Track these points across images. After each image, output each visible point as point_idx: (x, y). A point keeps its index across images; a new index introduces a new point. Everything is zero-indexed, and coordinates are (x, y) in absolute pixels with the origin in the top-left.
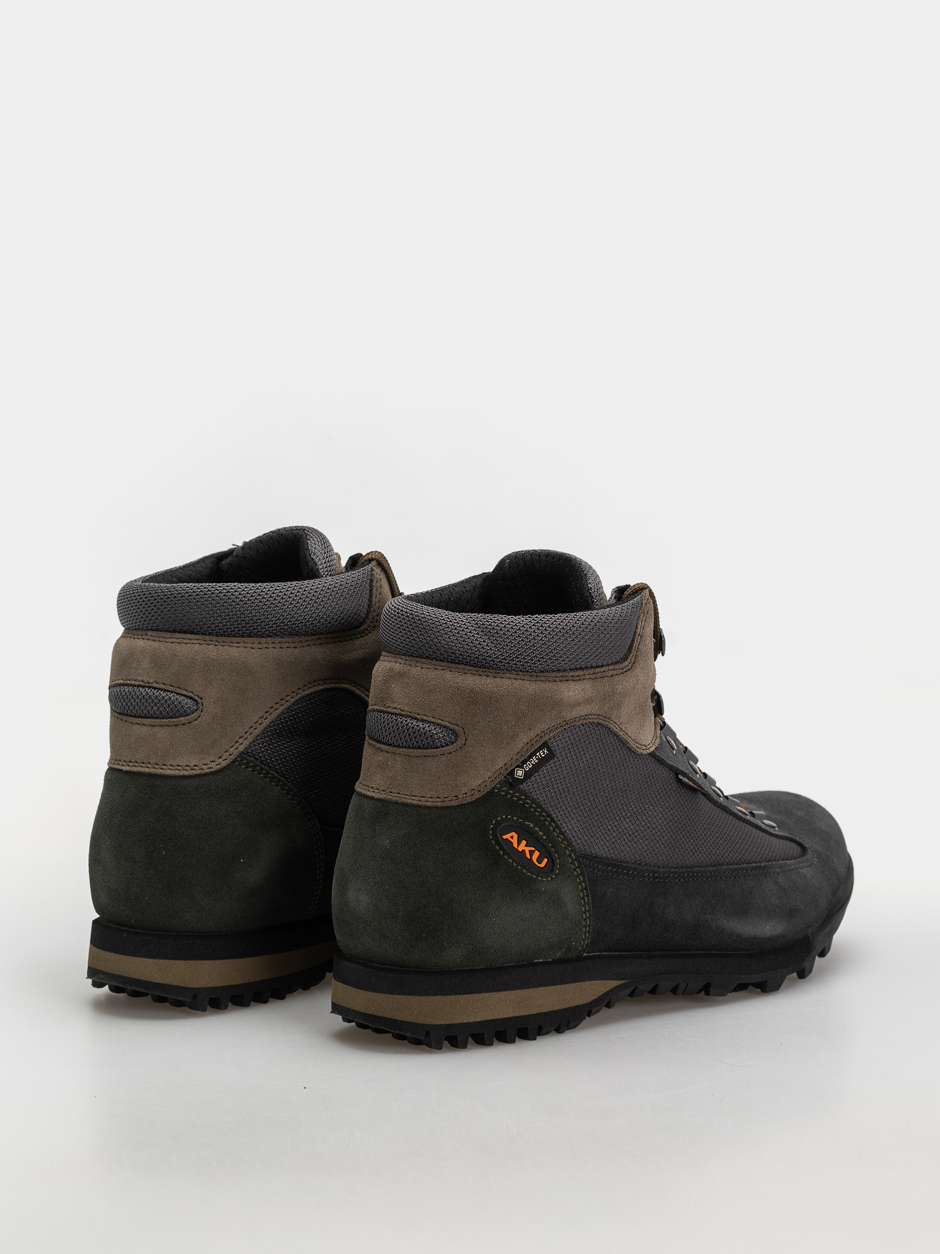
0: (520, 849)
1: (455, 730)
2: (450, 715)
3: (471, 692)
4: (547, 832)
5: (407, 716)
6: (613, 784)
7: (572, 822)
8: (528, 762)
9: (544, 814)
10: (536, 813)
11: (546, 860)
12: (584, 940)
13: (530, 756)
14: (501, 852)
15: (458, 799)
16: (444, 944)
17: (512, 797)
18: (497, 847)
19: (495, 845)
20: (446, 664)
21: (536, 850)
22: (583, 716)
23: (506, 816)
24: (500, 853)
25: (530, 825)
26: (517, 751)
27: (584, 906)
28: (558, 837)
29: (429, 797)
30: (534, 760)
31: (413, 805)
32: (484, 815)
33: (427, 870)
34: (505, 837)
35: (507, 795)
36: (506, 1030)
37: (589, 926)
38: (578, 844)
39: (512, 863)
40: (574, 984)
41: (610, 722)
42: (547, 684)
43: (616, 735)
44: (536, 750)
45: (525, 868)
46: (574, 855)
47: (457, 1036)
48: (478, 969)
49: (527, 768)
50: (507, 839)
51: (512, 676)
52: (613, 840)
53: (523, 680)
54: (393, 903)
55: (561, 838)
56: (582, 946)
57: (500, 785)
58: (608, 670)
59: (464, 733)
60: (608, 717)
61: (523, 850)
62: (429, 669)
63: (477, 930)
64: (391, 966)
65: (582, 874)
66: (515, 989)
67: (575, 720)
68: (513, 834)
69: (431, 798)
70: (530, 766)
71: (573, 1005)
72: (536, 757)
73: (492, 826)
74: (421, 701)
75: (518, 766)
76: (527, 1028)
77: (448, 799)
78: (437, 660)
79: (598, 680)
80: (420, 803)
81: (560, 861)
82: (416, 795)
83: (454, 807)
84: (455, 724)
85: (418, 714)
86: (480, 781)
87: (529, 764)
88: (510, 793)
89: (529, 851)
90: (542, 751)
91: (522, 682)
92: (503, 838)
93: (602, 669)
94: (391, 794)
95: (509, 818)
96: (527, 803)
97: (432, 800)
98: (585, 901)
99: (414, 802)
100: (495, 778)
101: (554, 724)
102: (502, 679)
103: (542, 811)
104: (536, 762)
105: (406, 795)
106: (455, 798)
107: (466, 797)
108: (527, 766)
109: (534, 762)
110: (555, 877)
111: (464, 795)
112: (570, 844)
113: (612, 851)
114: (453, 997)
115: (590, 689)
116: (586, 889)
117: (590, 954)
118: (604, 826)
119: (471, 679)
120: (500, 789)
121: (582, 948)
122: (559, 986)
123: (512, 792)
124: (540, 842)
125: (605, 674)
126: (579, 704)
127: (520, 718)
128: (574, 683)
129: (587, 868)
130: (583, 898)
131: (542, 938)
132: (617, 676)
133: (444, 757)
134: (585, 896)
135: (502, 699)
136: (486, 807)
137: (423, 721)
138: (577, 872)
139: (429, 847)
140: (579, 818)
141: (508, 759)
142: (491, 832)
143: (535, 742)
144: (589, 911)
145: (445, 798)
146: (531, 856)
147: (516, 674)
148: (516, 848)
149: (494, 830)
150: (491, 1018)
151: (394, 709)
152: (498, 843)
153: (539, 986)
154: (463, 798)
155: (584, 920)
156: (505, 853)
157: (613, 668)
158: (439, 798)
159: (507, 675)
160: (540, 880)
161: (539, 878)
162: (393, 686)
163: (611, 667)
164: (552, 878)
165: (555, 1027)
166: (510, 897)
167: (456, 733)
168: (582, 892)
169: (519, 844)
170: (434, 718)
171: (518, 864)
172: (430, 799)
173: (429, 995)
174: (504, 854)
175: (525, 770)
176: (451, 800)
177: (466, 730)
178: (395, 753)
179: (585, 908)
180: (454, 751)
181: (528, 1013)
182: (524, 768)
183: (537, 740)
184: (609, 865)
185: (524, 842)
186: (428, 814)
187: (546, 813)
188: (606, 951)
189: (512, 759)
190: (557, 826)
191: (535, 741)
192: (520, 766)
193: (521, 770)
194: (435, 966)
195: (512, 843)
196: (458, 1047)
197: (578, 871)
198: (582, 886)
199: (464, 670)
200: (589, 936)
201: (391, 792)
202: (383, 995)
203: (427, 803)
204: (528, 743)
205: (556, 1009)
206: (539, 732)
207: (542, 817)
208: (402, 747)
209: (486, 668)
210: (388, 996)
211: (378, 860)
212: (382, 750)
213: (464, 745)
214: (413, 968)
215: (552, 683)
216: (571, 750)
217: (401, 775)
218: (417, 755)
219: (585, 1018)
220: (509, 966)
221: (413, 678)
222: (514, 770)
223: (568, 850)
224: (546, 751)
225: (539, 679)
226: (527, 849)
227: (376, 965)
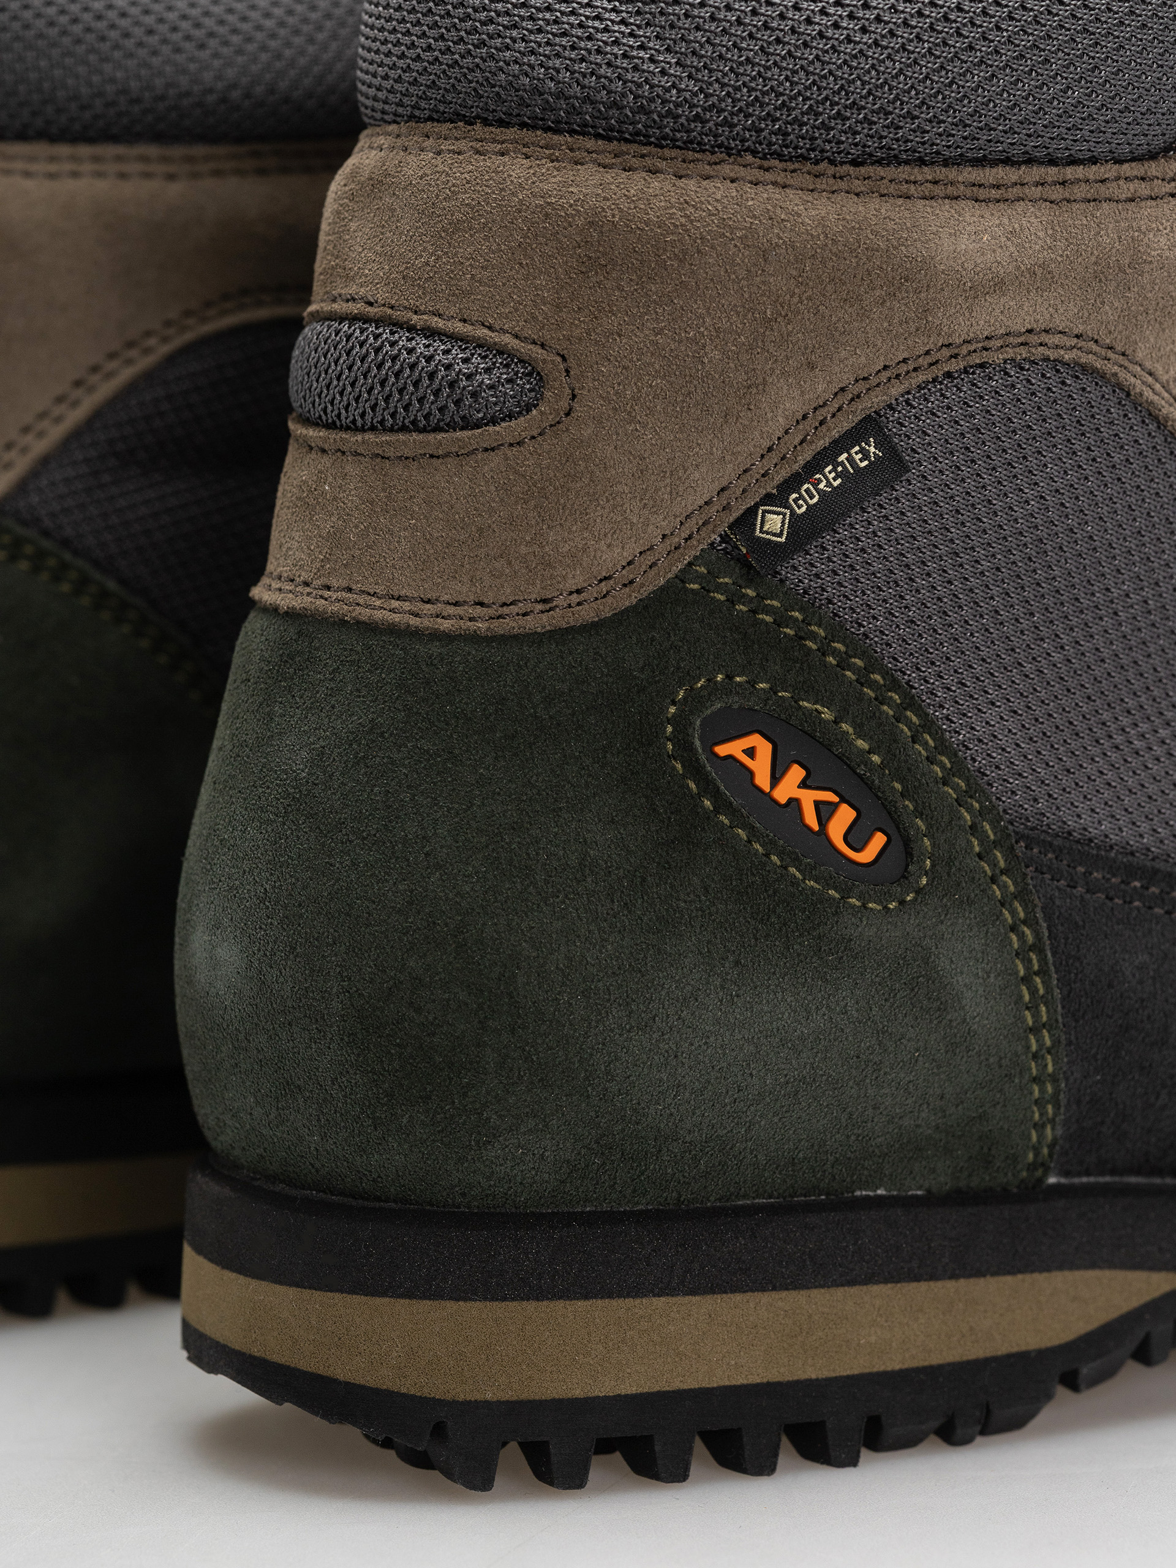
0: (782, 794)
1: (536, 360)
2: (516, 310)
3: (591, 223)
4: (887, 742)
5: (378, 322)
6: (1148, 593)
7: (991, 714)
8: (806, 486)
9: (878, 677)
10: (848, 673)
11: (878, 841)
12: (1039, 1127)
13: (814, 466)
14: (707, 803)
15: (551, 609)
16: (488, 1119)
17: (754, 612)
18: (692, 785)
19: (684, 776)
20: (512, 133)
21: (843, 800)
22: (1020, 334)
23: (729, 677)
24: (703, 807)
25: (820, 713)
26: (766, 444)
27: (1033, 1007)
28: (931, 760)
29: (448, 603)
30: (829, 479)
31: (392, 630)
32: (642, 670)
33: (427, 854)
34: (722, 750)
35: (733, 603)
36: (740, 1429)
37: (1054, 1079)
38: (1013, 793)
39: (749, 842)
40: (1009, 1279)
41: (1131, 366)
42: (875, 203)
43: (1155, 418)
44: (835, 442)
45: (796, 861)
46: (994, 828)
47: (547, 1443)
48: (632, 1212)
49: (799, 507)
50: (730, 757)
51: (742, 172)
52: (1152, 789)
53: (784, 187)
54: (312, 970)
55: (942, 766)
56: (1036, 1150)
57: (706, 565)
58: (1118, 178)
59: (567, 371)
60: (1119, 348)
61: (791, 800)
62: (459, 153)
63: (608, 1073)
64: (324, 1192)
65: (1022, 895)
66: (774, 1289)
67: (986, 344)
68: (755, 740)
69: (456, 604)
70: (812, 497)
71: (1003, 1349)
72: (834, 470)
73: (672, 710)
74: (427, 264)
75: (768, 499)
76: (822, 1424)
77: (514, 609)
78: (486, 122)
79: (1075, 206)
80: (414, 621)
81: (933, 845)
82: (403, 593)
83: (535, 639)
84: (534, 343)
85: (416, 313)
86: (632, 549)
87: (807, 491)
88: (745, 595)
89: (818, 804)
90: (857, 448)
91: (776, 193)
92: (716, 755)
93: (1092, 172)
94: (327, 594)
95: (740, 684)
96: (813, 636)
97: (459, 610)
98: (1033, 991)
99: (396, 618)
100: (686, 540)
101: (906, 355)
102: (705, 183)
103: (869, 669)
104: (836, 484)
105: (374, 594)
106: (539, 607)
107: (579, 604)
108: (801, 497)
109: (829, 484)
110: (915, 900)
111: (575, 598)
112: (975, 789)
113: (1145, 827)
114: (530, 1306)
115: (1041, 234)
116: (1037, 948)
117: (1076, 1180)
118: (1119, 739)
119: (595, 180)
120: (709, 583)
121: (1036, 1155)
122: (951, 1285)
123: (750, 592)
124: (860, 776)
125: (1103, 191)
126: (999, 285)
127: (770, 320)
128: (979, 209)
129: (1047, 876)
130: (1026, 980)
131: (870, 1111)
132: (1149, 203)
133: (496, 459)
134: (1036, 974)
135: (699, 252)
136: (653, 639)
137: (431, 333)
138: (1003, 887)
139: (438, 774)
140: (1017, 704)
141: (730, 472)
142: (669, 729)
143: (834, 416)
144: (1049, 1026)
145: (504, 604)
146: (823, 821)
147: (760, 167)
148: (767, 789)
149: (681, 723)
150: (677, 1384)
151: (348, 301)
152: (695, 770)
153: (868, 1279)
154: (570, 606)
155: (1035, 1056)
156: (722, 804)
157: (1135, 173)
158: (482, 604)
159: (726, 169)
160: (853, 906)
161: (853, 901)
162: (353, 226)
163: (1127, 169)
164: (902, 902)
165: (935, 1424)
166: (737, 963)
167: (538, 374)
168: (1023, 961)
169: (775, 780)
170: (465, 321)
171: (771, 846)
172: (451, 610)
173: (442, 1298)
174: (717, 811)
175: (793, 513)
176: (524, 615)
177: (572, 362)
178: (344, 453)
179: (1036, 1015)
180: (533, 437)
181: (825, 1374)
182: (787, 506)
183: (840, 409)
184: (1132, 871)
185: (796, 773)
186: (442, 660)
187: (886, 673)
188: (1138, 1172)
189: (745, 471)
190: (928, 724)
191: (832, 410)
192: (777, 499)
193: (778, 513)
194: (463, 1195)
195: (751, 774)
196: (551, 1484)
197: (1005, 886)
198: (1022, 937)
199: (571, 150)
200: (1055, 1115)
201: (328, 588)
202: (292, 1292)
203: (439, 620)
204: (805, 417)
205: (935, 1360)
206: (847, 378)
207: (870, 687)
208: (363, 430)
209: (650, 144)
210: (307, 1293)
211: (270, 822)
212: (311, 448)
213: (567, 414)
214: (395, 1201)
215: (891, 200)
216: (977, 453)
217: (356, 527)
218: (407, 452)
219: (1049, 1396)
220: (753, 1205)
221: (405, 189)
222: (752, 512)
223: (969, 809)
224: (872, 449)
225: (842, 185)
226: (808, 798)
227: (279, 1187)
